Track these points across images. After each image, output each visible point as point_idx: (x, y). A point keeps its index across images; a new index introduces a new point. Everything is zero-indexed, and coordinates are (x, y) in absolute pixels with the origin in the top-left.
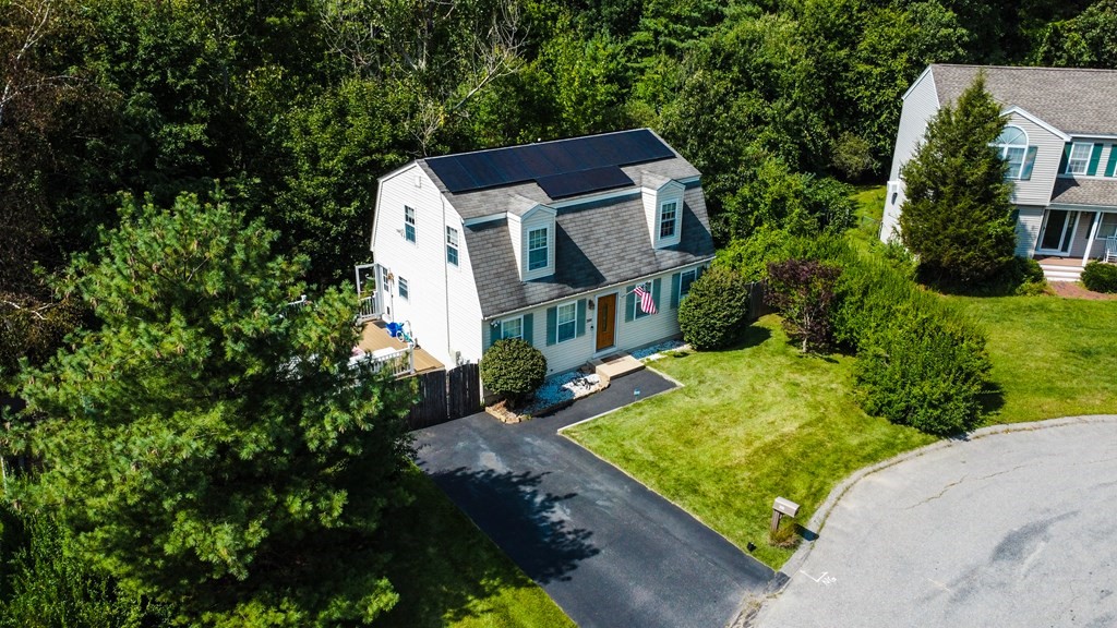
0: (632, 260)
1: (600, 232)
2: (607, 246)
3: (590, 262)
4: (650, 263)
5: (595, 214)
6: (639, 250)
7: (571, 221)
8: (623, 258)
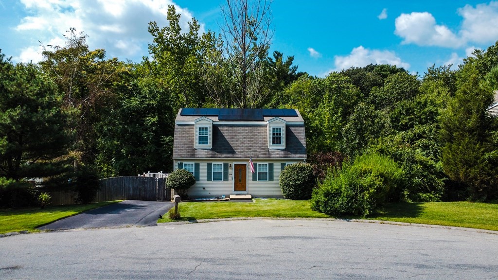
0: (255, 151)
1: (240, 136)
2: (242, 143)
3: (232, 147)
4: (265, 154)
5: (240, 129)
6: (260, 148)
7: (226, 130)
8: (250, 149)
